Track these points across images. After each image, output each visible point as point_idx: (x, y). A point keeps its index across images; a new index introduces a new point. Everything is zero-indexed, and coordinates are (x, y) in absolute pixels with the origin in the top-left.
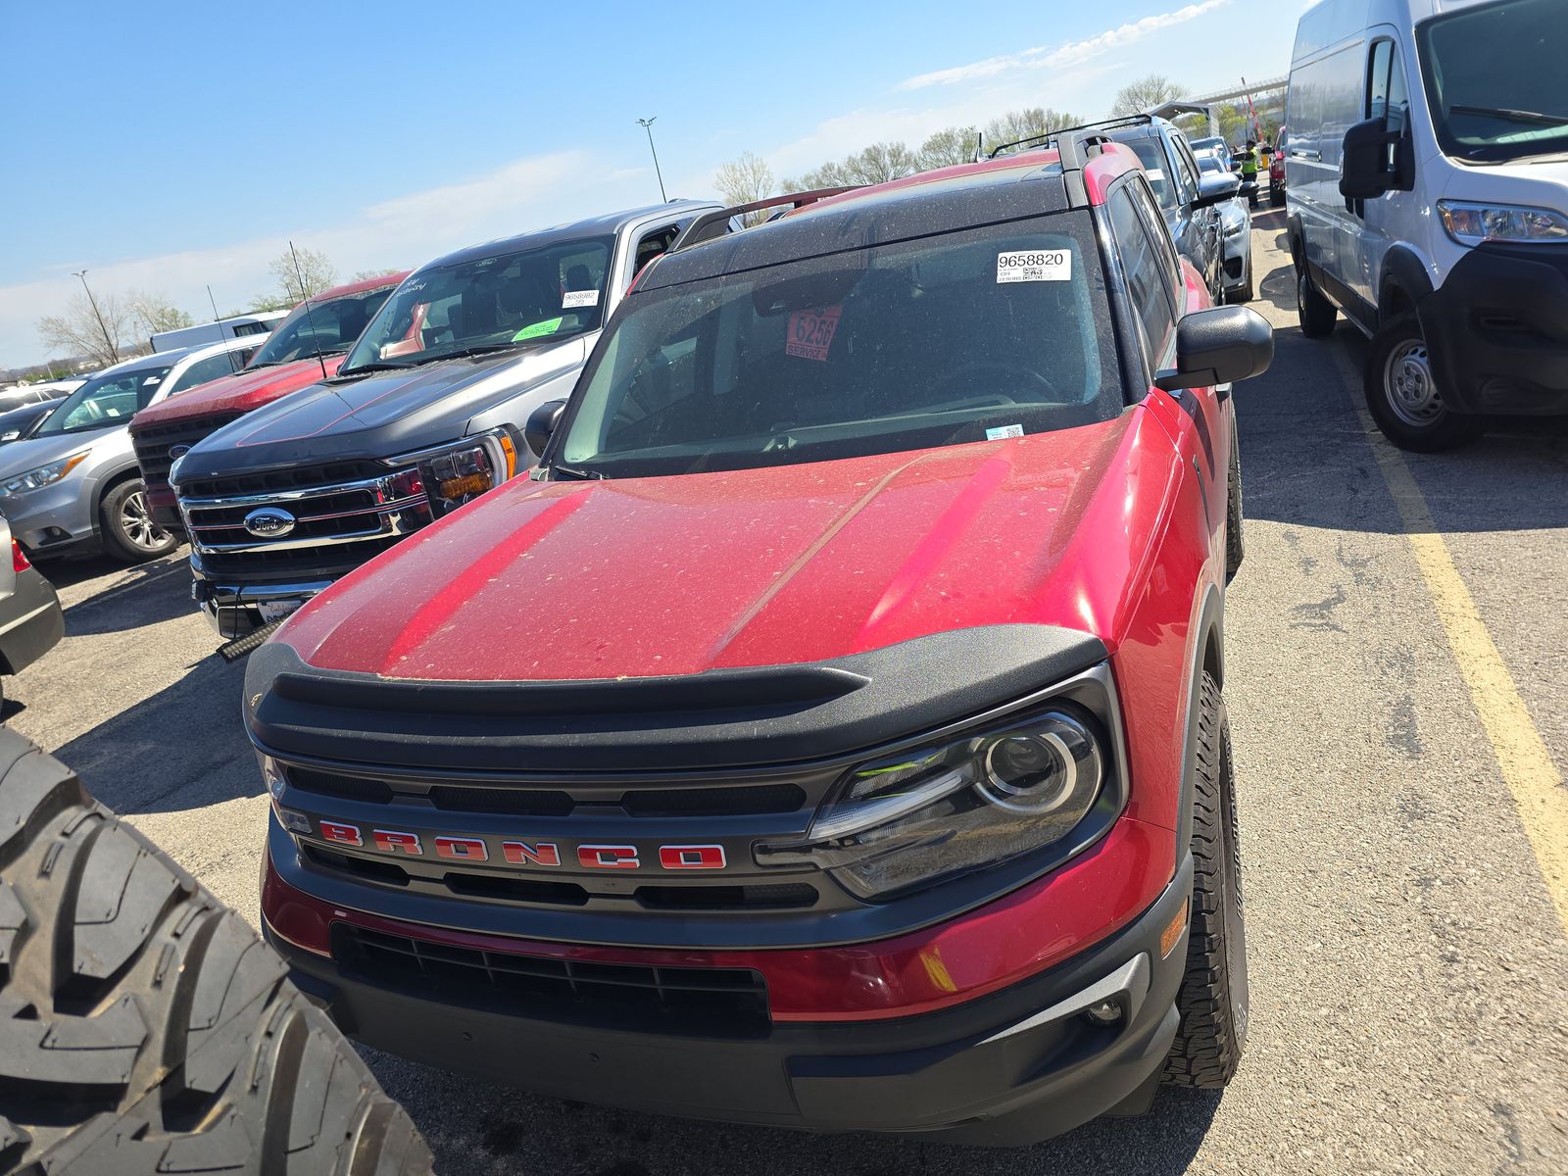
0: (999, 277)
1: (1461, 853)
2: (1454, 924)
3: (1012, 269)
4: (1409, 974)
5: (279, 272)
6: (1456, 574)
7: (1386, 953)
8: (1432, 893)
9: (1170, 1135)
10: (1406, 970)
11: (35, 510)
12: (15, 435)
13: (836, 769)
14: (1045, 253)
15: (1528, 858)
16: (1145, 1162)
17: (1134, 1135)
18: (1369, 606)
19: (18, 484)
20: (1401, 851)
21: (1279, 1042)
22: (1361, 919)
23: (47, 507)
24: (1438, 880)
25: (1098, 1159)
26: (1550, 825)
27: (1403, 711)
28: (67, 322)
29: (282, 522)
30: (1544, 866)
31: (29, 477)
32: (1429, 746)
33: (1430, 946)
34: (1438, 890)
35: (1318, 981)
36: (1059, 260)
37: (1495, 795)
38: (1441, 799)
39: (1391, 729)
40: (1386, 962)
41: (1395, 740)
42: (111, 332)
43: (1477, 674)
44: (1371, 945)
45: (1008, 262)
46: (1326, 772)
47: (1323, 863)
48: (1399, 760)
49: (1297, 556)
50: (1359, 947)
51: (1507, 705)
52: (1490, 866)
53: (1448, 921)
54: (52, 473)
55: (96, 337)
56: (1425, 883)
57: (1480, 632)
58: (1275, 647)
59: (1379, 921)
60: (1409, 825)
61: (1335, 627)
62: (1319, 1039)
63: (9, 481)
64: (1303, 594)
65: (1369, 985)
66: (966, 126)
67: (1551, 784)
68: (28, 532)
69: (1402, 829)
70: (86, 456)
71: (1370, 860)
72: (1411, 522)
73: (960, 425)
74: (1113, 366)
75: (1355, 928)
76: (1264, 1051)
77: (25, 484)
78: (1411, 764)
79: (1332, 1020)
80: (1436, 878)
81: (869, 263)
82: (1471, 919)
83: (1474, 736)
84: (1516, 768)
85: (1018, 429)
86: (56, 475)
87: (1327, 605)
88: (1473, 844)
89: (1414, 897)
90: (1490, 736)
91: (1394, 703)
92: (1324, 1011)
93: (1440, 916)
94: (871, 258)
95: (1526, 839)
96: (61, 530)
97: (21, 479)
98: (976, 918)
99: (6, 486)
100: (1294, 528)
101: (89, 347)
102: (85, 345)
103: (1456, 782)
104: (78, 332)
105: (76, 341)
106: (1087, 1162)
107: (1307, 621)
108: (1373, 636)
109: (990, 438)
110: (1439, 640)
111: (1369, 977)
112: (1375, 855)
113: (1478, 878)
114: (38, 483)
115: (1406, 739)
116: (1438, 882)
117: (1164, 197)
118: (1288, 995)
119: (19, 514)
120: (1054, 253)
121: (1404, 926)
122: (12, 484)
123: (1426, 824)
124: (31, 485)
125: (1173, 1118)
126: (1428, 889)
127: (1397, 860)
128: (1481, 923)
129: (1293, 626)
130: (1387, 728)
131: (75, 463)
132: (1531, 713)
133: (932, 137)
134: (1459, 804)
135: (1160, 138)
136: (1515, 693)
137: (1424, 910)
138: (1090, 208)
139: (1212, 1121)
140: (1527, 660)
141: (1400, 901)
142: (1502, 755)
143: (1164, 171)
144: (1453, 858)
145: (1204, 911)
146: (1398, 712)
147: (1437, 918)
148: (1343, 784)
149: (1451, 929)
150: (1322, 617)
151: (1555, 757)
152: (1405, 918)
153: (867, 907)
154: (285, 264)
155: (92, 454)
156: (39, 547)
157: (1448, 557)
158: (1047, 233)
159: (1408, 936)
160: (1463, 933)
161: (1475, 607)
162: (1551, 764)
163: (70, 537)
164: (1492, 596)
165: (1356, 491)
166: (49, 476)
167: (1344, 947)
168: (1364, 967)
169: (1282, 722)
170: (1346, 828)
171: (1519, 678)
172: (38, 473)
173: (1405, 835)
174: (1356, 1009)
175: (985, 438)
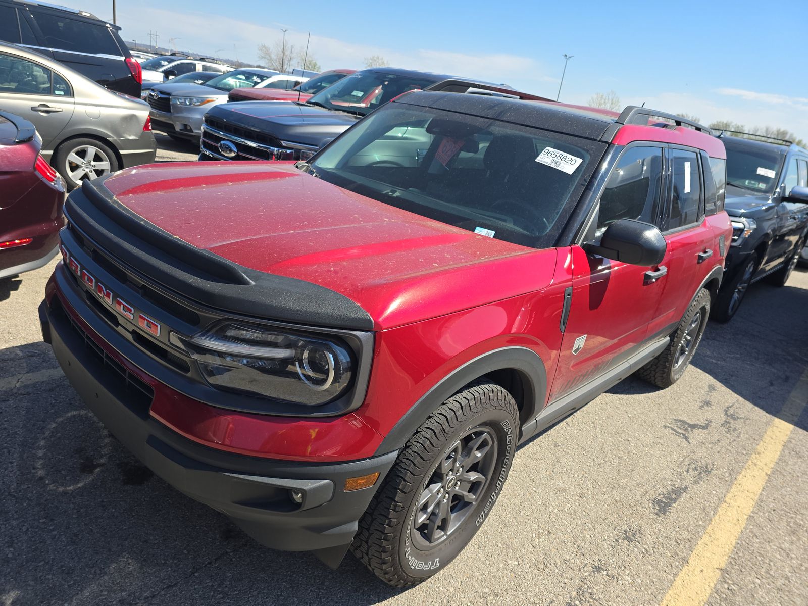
0: (538, 158)
1: (631, 567)
2: (591, 594)
3: (548, 157)
4: (544, 601)
5: (367, 64)
6: (780, 448)
7: (543, 585)
8: (597, 575)
9: (362, 594)
10: (544, 598)
11: (185, 115)
12: (200, 82)
13: (218, 316)
14: (569, 156)
15: (663, 591)
16: (340, 597)
17: (348, 584)
18: (716, 438)
19: (183, 101)
20: (603, 549)
21: (452, 590)
22: (549, 565)
23: (190, 115)
24: (606, 572)
25: (323, 583)
26: (693, 583)
27: (678, 492)
28: (271, 50)
29: (231, 151)
30: (668, 597)
31: (189, 100)
32: (672, 514)
33: (568, 596)
34: (601, 577)
35: (498, 577)
36: (573, 163)
37: (680, 554)
38: (650, 539)
39: (662, 496)
40: (539, 589)
41: (657, 502)
42: (286, 62)
43: (736, 498)
44: (540, 578)
45: (548, 153)
46: (606, 496)
47: (559, 532)
48: (649, 510)
49: (705, 398)
50: (534, 575)
51: (735, 519)
52: (640, 581)
53: (590, 591)
54: (198, 102)
55: (279, 62)
56: (598, 569)
57: (761, 482)
58: (645, 430)
59: (557, 571)
60: (620, 541)
61: (686, 438)
62: (471, 599)
63: (180, 98)
64: (688, 415)
65: (520, 593)
66: (739, 124)
67: (717, 566)
68: (177, 123)
69: (614, 541)
70: (214, 101)
71: (583, 544)
72: (785, 413)
73: (468, 219)
74: (561, 225)
75: (542, 566)
76: (441, 589)
77: (185, 102)
78: (653, 516)
79: (485, 596)
80: (606, 570)
81: (488, 127)
82: (601, 597)
83: (701, 523)
84: (706, 549)
85: (492, 233)
86: (199, 103)
87: (694, 426)
88: (642, 567)
89: (585, 571)
90: (709, 528)
91: (677, 486)
92: (486, 590)
93: (588, 587)
94: (491, 125)
95: (672, 582)
96: (190, 128)
97: (185, 99)
98: (250, 417)
99: (178, 99)
100: (718, 384)
101: (274, 65)
102: (273, 63)
103: (666, 537)
104: (274, 56)
105: (271, 60)
106: (317, 581)
107: (675, 428)
108: (701, 452)
109: (476, 232)
110: (733, 473)
111: (523, 590)
112: (587, 543)
113: (627, 583)
114: (191, 104)
115: (663, 506)
116: (605, 573)
117: (768, 187)
118: (478, 574)
119: (178, 113)
120: (574, 158)
121: (566, 580)
122: (181, 99)
123: (629, 545)
124: (188, 103)
125: (371, 588)
126: (596, 572)
127: (596, 551)
128: (605, 602)
129: (665, 427)
130: (659, 495)
131: (209, 101)
132: (744, 530)
133: (717, 122)
134: (656, 547)
135: (786, 156)
136: (746, 517)
137: (584, 579)
138: (610, 145)
139: (386, 600)
140: (771, 506)
141: (576, 569)
142: (706, 538)
143: (777, 174)
144: (625, 567)
145: (400, 490)
146: (673, 491)
147: (586, 586)
148: (608, 505)
149: (587, 595)
150: (686, 430)
151: (733, 556)
152: (571, 577)
153: (209, 387)
154: (371, 61)
155: (218, 100)
156: (179, 131)
157: (786, 439)
158: (579, 147)
159: (562, 585)
160: (591, 600)
161: (772, 468)
162: (727, 558)
163: (193, 132)
164: (788, 468)
165: (772, 384)
166: (196, 102)
167: (527, 571)
168: (526, 584)
169: (610, 463)
170: (587, 524)
171: (756, 512)
172: (192, 99)
173: (613, 544)
174: (502, 598)
175: (473, 230)
